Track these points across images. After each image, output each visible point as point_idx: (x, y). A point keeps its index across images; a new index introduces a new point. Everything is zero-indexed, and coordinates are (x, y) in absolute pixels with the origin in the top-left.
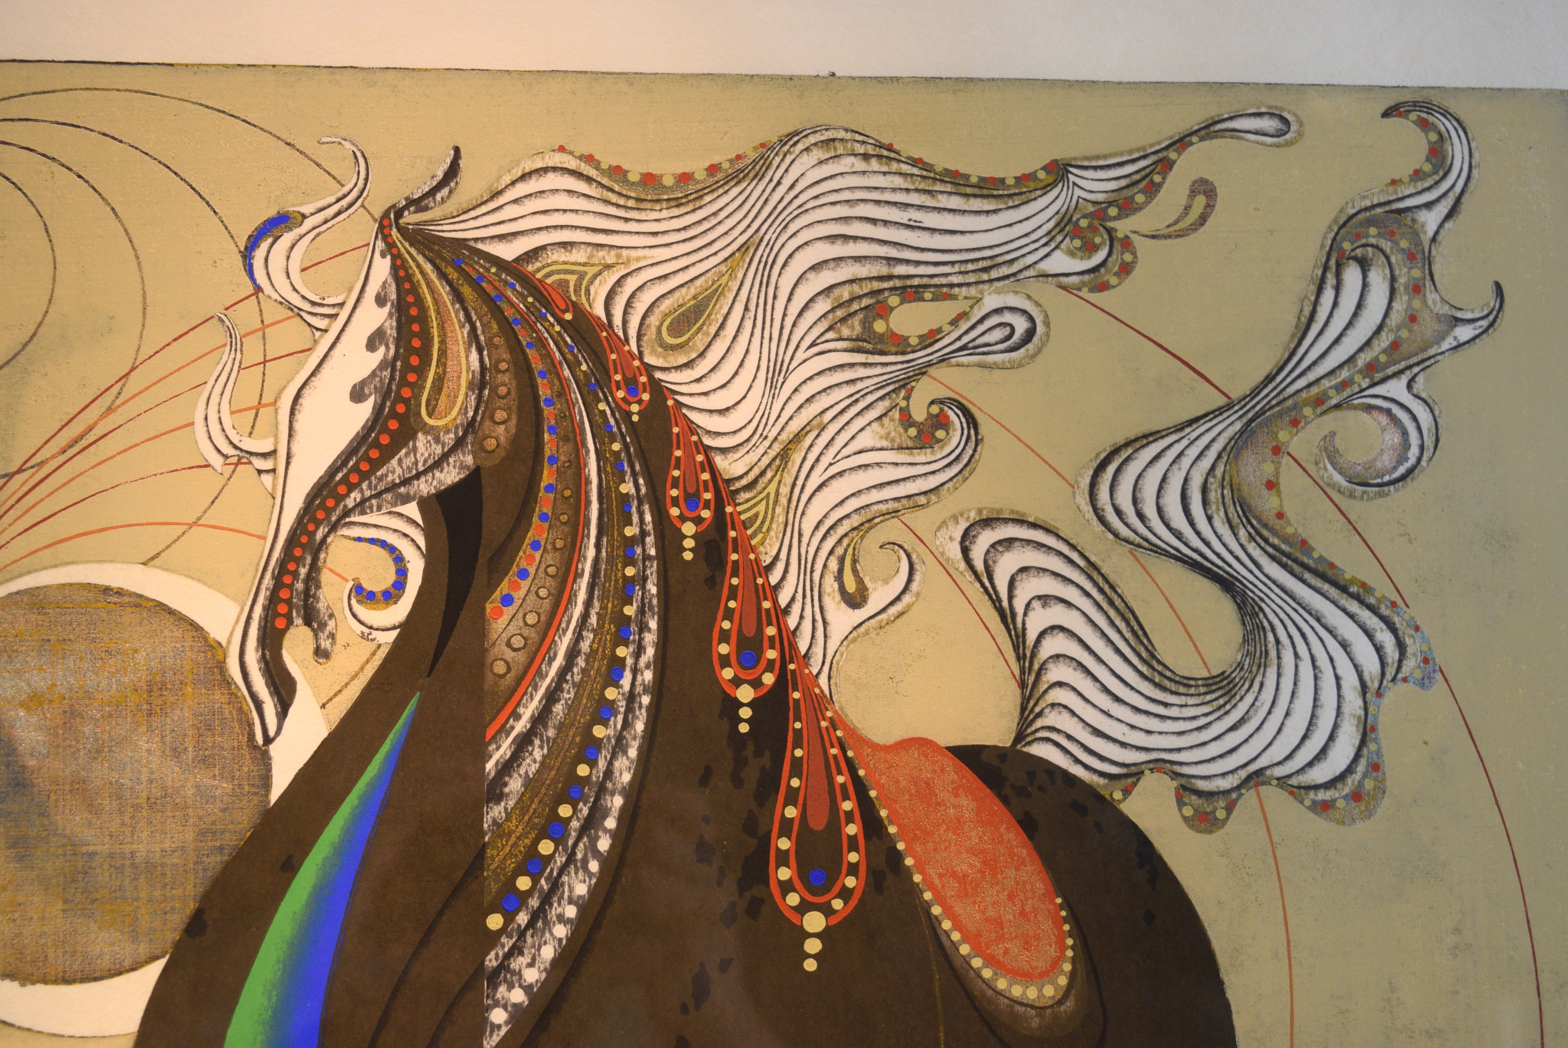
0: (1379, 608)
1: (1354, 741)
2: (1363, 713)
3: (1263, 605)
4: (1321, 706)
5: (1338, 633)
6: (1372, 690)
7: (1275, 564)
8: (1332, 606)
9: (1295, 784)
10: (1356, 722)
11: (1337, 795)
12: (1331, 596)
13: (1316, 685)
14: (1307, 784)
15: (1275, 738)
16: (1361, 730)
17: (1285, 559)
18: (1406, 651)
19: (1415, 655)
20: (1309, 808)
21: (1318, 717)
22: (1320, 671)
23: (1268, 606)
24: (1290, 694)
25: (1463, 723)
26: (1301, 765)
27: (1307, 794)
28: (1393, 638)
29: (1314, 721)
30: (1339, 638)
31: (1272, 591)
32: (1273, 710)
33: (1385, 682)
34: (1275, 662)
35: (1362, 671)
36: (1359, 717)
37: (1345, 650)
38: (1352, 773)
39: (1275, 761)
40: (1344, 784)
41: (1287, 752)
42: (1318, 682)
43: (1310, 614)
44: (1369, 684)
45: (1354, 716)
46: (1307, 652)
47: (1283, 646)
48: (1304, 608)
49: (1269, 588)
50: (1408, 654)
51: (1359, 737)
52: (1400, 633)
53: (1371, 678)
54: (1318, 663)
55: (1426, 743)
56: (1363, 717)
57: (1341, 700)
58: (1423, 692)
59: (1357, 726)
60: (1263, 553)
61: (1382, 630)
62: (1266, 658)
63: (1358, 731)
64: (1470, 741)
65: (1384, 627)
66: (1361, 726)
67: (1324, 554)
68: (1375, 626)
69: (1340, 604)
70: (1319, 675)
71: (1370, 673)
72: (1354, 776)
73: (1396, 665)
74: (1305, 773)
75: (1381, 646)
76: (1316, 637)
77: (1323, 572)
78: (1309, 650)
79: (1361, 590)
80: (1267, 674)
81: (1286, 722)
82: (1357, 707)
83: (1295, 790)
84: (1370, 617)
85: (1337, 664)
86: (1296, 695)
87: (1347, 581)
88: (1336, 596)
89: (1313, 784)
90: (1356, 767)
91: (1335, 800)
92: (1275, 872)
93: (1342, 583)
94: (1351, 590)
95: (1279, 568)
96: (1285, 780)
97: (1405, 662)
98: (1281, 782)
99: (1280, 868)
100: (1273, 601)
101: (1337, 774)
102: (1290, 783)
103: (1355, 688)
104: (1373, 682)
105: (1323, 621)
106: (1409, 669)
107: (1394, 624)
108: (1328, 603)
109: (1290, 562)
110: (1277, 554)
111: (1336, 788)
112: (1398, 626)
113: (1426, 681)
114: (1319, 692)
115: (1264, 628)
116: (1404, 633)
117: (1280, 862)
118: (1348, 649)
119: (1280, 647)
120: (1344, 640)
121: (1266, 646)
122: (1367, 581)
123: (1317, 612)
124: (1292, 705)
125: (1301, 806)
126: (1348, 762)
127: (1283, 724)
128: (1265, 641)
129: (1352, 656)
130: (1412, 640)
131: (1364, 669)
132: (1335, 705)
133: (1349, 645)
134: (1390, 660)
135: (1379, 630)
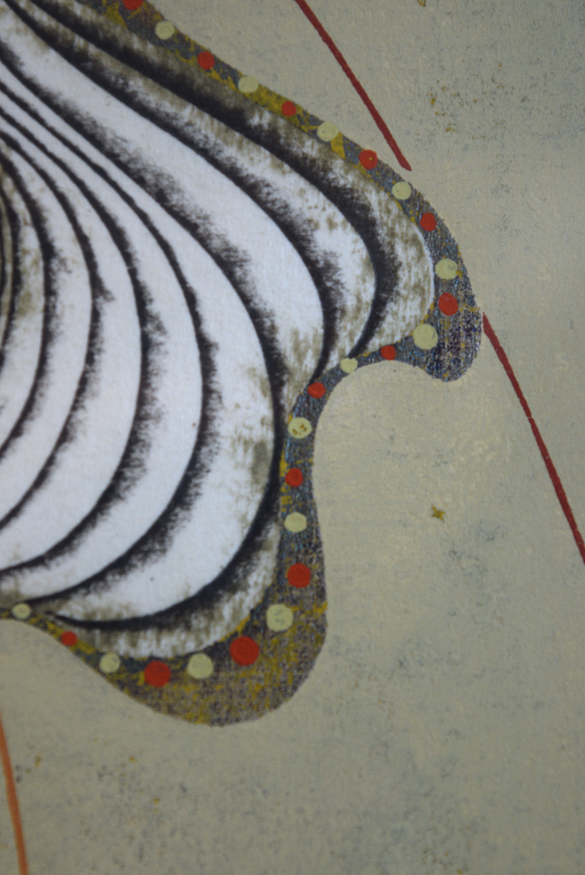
0: (327, 169)
1: (242, 506)
2: (270, 435)
3: (15, 158)
4: (158, 418)
5: (213, 230)
6: (298, 377)
7: (53, 55)
8: (201, 162)
9: (79, 616)
10: (249, 460)
11: (191, 646)
12: (198, 137)
13: (145, 363)
14: (112, 616)
15: (28, 496)
16: (264, 480)
17: (79, 42)
18: (395, 280)
19: (419, 289)
20: (112, 678)
21: (146, 446)
22: (160, 328)
23: (29, 160)
24: (74, 386)
25: (542, 464)
26: (96, 568)
27: (108, 642)
28: (361, 245)
29: (136, 455)
30: (216, 244)
31: (41, 121)
32: (28, 425)
33: (334, 359)
34: (39, 302)
35: (273, 328)
36: (260, 447)
37: (230, 275)
38: (233, 589)
39: (27, 556)
40: (211, 617)
41: (61, 534)
42: (153, 356)
43: (140, 181)
44: (291, 360)
45: (246, 443)
46: (126, 279)
47: (63, 262)
48: (124, 167)
49: (35, 115)
50: (401, 287)
51: (259, 497)
52: (382, 233)
53: (296, 348)
54: (154, 308)
55: (438, 514)
56: (270, 447)
57: (213, 403)
58: (437, 383)
59: (254, 470)
60: (22, 25)
61: (332, 225)
62: (15, 291)
63: (256, 481)
64: (559, 511)
65: (339, 217)
66: (265, 470)
67: (184, 30)
68: (314, 215)
69: (221, 157)
70: (156, 337)
71: (296, 333)
72: (238, 596)
73: (365, 315)
74: (107, 587)
75: (328, 266)
76: (152, 241)
77: (182, 76)
78: (133, 273)
79: (282, 122)
80: (17, 334)
81: (61, 456)
82: (255, 422)
83: (76, 631)
84: (302, 192)
85: (204, 309)
86: (92, 387)
87: (245, 98)
88: (212, 138)
89: (126, 615)
90: (246, 574)
91: (187, 657)
92: (12, 843)
93: (231, 103)
94: (255, 121)
95: (65, 64)
96: (52, 605)
97: (391, 307)
98: (41, 609)
99: (27, 833)
100: (42, 147)
101: (194, 589)
102: (64, 612)
103: (252, 371)
104: (300, 357)
105: (174, 199)
106: (402, 325)
107: (366, 208)
108: (189, 154)
109: (92, 50)
110: (62, 28)
111: (188, 628)
112: (376, 213)
113: (447, 357)
114: (154, 381)
115: (13, 217)
116: (392, 234)
117: (26, 816)
118: (238, 272)
119: (55, 264)
120: (229, 249)
121: (16, 262)
122: (297, 100)
123: (158, 176)
124: (80, 415)
125: (90, 672)
126: (225, 560)
127: (51, 461)
128: (15, 248)
129: (247, 289)
130: (412, 252)
131: (279, 322)
132: (195, 415)
133: (242, 262)
134: (350, 302)
135: (323, 225)
